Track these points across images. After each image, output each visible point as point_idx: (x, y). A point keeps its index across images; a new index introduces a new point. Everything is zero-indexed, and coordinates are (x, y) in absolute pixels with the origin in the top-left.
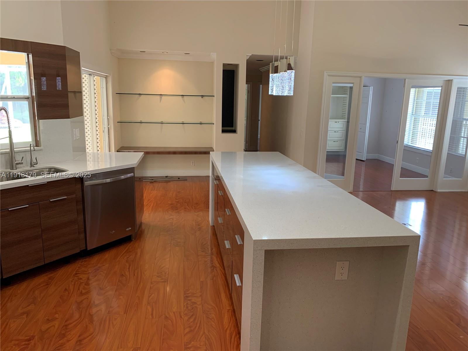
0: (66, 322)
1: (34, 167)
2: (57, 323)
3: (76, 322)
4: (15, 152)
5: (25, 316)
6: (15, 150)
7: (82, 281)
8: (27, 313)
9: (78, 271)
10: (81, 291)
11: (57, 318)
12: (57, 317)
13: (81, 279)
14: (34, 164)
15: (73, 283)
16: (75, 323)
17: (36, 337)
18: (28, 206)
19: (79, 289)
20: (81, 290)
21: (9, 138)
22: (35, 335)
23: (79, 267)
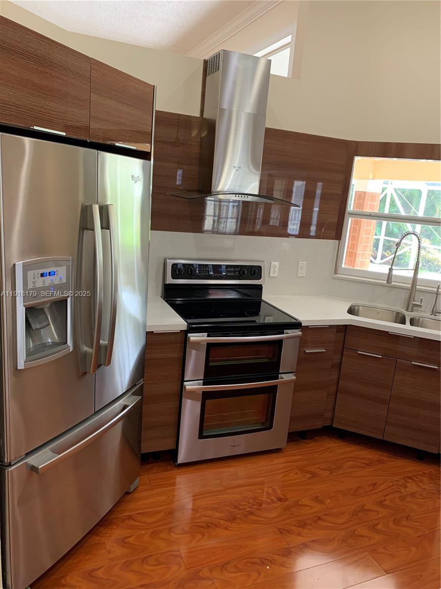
0: (325, 515)
1: (435, 315)
2: (318, 507)
3: (332, 525)
4: (417, 289)
5: (308, 476)
6: (417, 287)
7: (402, 491)
8: (314, 475)
9: (417, 476)
10: (386, 500)
11: (324, 503)
12: (327, 503)
13: (406, 487)
14: (437, 313)
15: (391, 484)
16: (329, 524)
17: (287, 503)
18: (381, 357)
19: (386, 496)
20: (386, 498)
21: (414, 271)
22: (289, 500)
23: (424, 473)
